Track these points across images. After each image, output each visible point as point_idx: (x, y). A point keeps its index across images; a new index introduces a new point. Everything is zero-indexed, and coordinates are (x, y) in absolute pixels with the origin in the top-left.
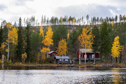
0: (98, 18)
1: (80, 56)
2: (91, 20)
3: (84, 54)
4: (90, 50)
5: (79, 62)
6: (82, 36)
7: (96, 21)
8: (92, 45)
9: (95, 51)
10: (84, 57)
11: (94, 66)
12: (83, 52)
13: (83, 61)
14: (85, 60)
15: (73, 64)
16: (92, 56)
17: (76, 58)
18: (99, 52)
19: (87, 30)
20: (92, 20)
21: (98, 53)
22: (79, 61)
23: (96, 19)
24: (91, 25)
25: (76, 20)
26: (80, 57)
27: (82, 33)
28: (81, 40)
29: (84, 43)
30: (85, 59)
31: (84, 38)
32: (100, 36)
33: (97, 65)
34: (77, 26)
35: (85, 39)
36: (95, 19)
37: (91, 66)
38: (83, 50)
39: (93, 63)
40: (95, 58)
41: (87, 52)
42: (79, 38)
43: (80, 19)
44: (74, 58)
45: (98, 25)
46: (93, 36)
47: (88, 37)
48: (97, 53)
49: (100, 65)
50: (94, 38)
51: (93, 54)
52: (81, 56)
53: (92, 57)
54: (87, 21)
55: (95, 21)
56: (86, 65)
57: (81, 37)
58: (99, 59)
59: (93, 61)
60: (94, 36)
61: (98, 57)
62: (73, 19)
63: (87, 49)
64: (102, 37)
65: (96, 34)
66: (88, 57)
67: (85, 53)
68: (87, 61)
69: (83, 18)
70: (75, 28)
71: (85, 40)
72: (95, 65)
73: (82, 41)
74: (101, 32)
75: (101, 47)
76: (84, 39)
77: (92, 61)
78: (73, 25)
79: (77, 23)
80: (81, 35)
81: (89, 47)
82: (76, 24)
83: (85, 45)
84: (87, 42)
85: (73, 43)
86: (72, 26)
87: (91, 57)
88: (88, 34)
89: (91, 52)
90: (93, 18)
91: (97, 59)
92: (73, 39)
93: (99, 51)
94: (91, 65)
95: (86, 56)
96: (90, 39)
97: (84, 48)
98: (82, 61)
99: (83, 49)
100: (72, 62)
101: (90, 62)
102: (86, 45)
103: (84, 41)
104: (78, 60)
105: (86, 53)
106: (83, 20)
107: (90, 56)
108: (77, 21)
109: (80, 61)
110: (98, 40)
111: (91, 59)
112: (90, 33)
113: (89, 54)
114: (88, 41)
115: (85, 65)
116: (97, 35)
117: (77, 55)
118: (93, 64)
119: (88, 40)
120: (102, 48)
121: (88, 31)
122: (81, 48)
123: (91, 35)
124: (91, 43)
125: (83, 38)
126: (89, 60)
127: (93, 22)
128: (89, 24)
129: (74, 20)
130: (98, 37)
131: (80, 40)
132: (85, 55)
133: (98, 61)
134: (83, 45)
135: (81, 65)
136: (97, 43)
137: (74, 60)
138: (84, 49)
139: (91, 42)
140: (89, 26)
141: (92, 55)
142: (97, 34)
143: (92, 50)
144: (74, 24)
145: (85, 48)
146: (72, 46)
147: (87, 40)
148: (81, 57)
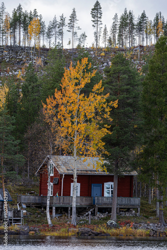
0: (143, 16)
1: (50, 186)
2: (114, 26)
3: (69, 178)
4: (94, 164)
5: (46, 216)
6: (60, 102)
7: (132, 28)
8: (103, 139)
9: (117, 167)
10: (67, 193)
11: (109, 231)
12: (63, 170)
13: (63, 211)
14: (74, 205)
15: (18, 221)
16: (105, 190)
17: (32, 197)
18: (135, 173)
19: (81, 72)
20: (118, 23)
21: (132, 176)
22: (45, 208)
23: (136, 21)
24: (113, 46)
25: (41, 24)
26: (50, 194)
27: (60, 89)
28: (56, 115)
29: (70, 130)
30: (74, 199)
31: (71, 108)
32: (140, 103)
33: (123, 230)
34: (48, 50)
35: (75, 113)
36: (131, 19)
37: (97, 234)
38: (65, 164)
39: (109, 218)
40: (118, 196)
41: (84, 173)
42: (48, 108)
43: (63, 19)
44: (23, 197)
45: (141, 47)
46: (108, 101)
47: (87, 103)
48: (124, 174)
49: (139, 231)
50: (113, 108)
51: (109, 179)
52: (57, 186)
53: (106, 195)
54: (95, 30)
55: (131, 32)
56: (75, 227)
57: (57, 106)
58: (136, 201)
59: (106, 210)
60: (114, 100)
61: (130, 195)
62: (31, 18)
63: (83, 158)
64: (147, 103)
65: (123, 91)
66: (86, 192)
67: (72, 176)
68: (80, 211)
69: (73, 17)
70: (39, 62)
71: (72, 117)
72: (116, 227)
73: (59, 122)
74: (144, 84)
75: (146, 151)
76: (71, 112)
77: (102, 210)
78: (29, 48)
79: (49, 36)
80: (58, 95)
81: (92, 149)
82: (44, 42)
83: (72, 141)
84: (83, 127)
85: (19, 132)
86: (23, 49)
87: (99, 193)
88: (86, 91)
89: (100, 171)
90: (124, 19)
91: (125, 201)
92: (22, 112)
93: (135, 169)
94: (98, 230)
95: (76, 188)
96: (97, 113)
97: (70, 153)
98: (57, 209)
99: (64, 157)
100: (17, 213)
101: (93, 214)
102: (76, 140)
103: (67, 123)
104: (41, 206)
105: (75, 176)
106: (76, 25)
107: (95, 190)
108: (50, 29)
109: (51, 208)
110: (129, 117)
111: (99, 202)
112: (96, 87)
113: (89, 181)
114: (86, 121)
115: (70, 226)
116: (125, 95)
117: (38, 183)
118: (109, 222)
119: (85, 116)
120: (147, 153)
121: (87, 80)
122: (54, 154)
123: (99, 97)
124: (100, 132)
125: (62, 108)
126: (92, 205)
127: (120, 36)
128: (102, 44)
129: (33, 26)
130: (130, 105)
131: (52, 117)
132: (72, 184)
133: (128, 210)
134: (66, 138)
135: (54, 228)
136: (126, 133)
137: (24, 206)
138: (69, 157)
139: (100, 129)
140: (103, 54)
141: (106, 185)
142: (127, 91)
143: (105, 165)
144: (32, 44)
145: (75, 152)
146: (16, 142)
147: (82, 117)
148: (54, 194)
